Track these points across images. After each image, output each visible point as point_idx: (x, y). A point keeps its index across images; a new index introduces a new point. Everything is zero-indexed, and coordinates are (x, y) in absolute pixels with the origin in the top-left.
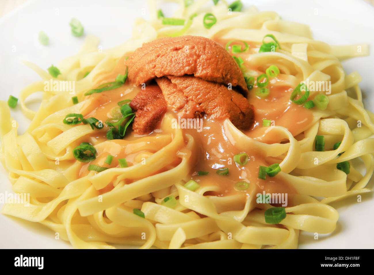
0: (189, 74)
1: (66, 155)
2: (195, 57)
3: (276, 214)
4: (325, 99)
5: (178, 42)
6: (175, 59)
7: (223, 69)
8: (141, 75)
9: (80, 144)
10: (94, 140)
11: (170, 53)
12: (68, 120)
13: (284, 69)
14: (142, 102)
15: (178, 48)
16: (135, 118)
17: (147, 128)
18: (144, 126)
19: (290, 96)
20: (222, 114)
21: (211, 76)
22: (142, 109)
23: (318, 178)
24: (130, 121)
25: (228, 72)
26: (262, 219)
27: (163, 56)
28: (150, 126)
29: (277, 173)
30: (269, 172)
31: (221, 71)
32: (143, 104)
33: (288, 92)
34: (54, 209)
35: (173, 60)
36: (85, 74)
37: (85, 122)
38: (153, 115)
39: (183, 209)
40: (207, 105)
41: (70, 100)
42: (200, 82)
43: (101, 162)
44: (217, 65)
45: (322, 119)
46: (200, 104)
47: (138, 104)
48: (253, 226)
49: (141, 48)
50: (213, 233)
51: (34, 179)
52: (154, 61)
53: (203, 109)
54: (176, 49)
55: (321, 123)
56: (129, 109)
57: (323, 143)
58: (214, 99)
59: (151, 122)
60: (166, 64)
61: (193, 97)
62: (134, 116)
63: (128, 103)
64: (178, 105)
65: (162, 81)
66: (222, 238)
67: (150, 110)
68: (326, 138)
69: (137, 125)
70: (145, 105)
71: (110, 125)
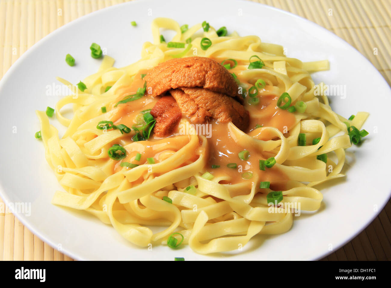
0: (199, 86)
1: (101, 154)
2: (204, 73)
3: (275, 197)
4: (304, 105)
5: (189, 61)
6: (187, 74)
7: (226, 82)
8: (159, 87)
9: (112, 145)
10: (123, 142)
11: (184, 69)
12: (101, 125)
13: (269, 82)
14: (160, 110)
15: (189, 65)
16: (156, 123)
17: (167, 131)
18: (164, 129)
19: (276, 103)
20: (226, 119)
21: (217, 88)
22: (160, 116)
23: (303, 167)
24: (153, 126)
25: (229, 85)
26: (264, 201)
27: (177, 71)
28: (169, 130)
29: (274, 164)
30: (268, 165)
31: (224, 84)
32: (161, 112)
33: (274, 100)
34: (97, 198)
35: (186, 75)
36: (107, 89)
37: (115, 128)
38: (172, 120)
39: (203, 195)
40: (214, 112)
41: (99, 109)
42: (207, 93)
43: (132, 159)
44: (221, 79)
45: (302, 120)
46: (208, 110)
47: (157, 112)
48: (259, 206)
49: (158, 67)
50: (227, 214)
51: (77, 174)
52: (170, 76)
53: (211, 115)
54: (188, 67)
55: (302, 124)
56: (151, 117)
57: (305, 139)
58: (219, 106)
59: (170, 127)
60: (181, 78)
61: (202, 105)
62: (155, 122)
63: (149, 112)
64: (191, 111)
65: (176, 93)
66: (235, 217)
67: (168, 117)
68: (307, 135)
69: (158, 129)
70: (163, 112)
71: (135, 130)
